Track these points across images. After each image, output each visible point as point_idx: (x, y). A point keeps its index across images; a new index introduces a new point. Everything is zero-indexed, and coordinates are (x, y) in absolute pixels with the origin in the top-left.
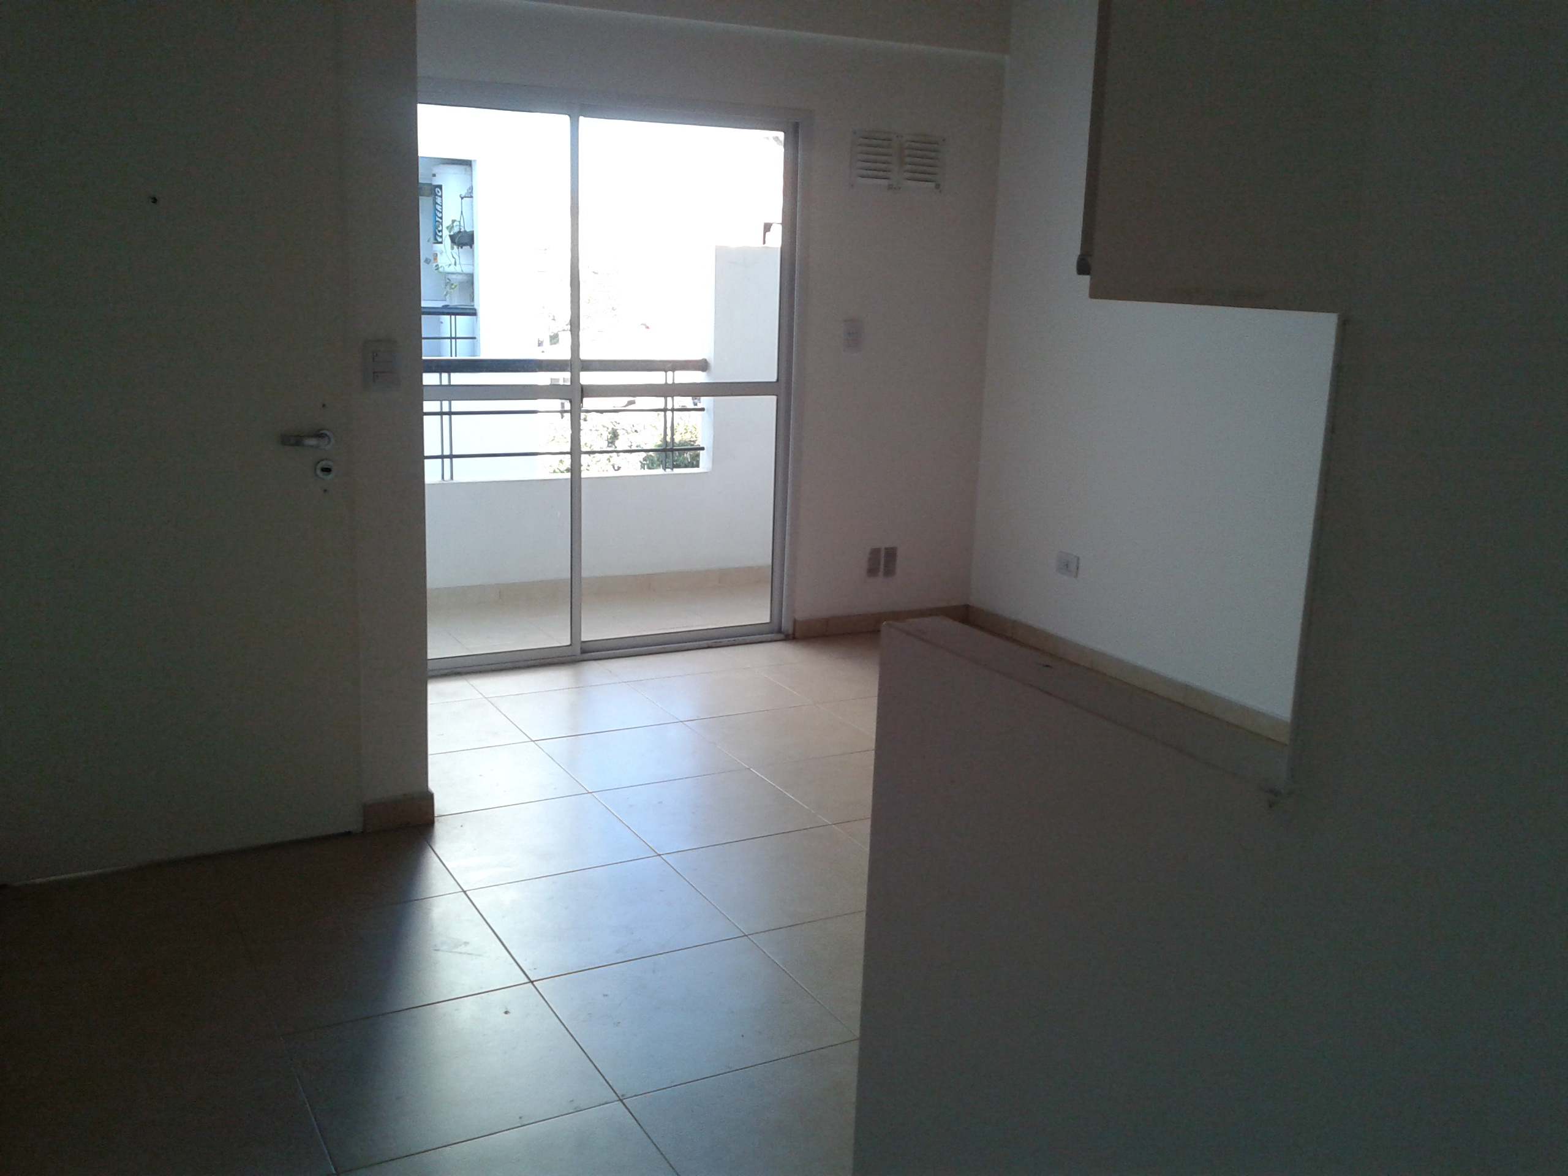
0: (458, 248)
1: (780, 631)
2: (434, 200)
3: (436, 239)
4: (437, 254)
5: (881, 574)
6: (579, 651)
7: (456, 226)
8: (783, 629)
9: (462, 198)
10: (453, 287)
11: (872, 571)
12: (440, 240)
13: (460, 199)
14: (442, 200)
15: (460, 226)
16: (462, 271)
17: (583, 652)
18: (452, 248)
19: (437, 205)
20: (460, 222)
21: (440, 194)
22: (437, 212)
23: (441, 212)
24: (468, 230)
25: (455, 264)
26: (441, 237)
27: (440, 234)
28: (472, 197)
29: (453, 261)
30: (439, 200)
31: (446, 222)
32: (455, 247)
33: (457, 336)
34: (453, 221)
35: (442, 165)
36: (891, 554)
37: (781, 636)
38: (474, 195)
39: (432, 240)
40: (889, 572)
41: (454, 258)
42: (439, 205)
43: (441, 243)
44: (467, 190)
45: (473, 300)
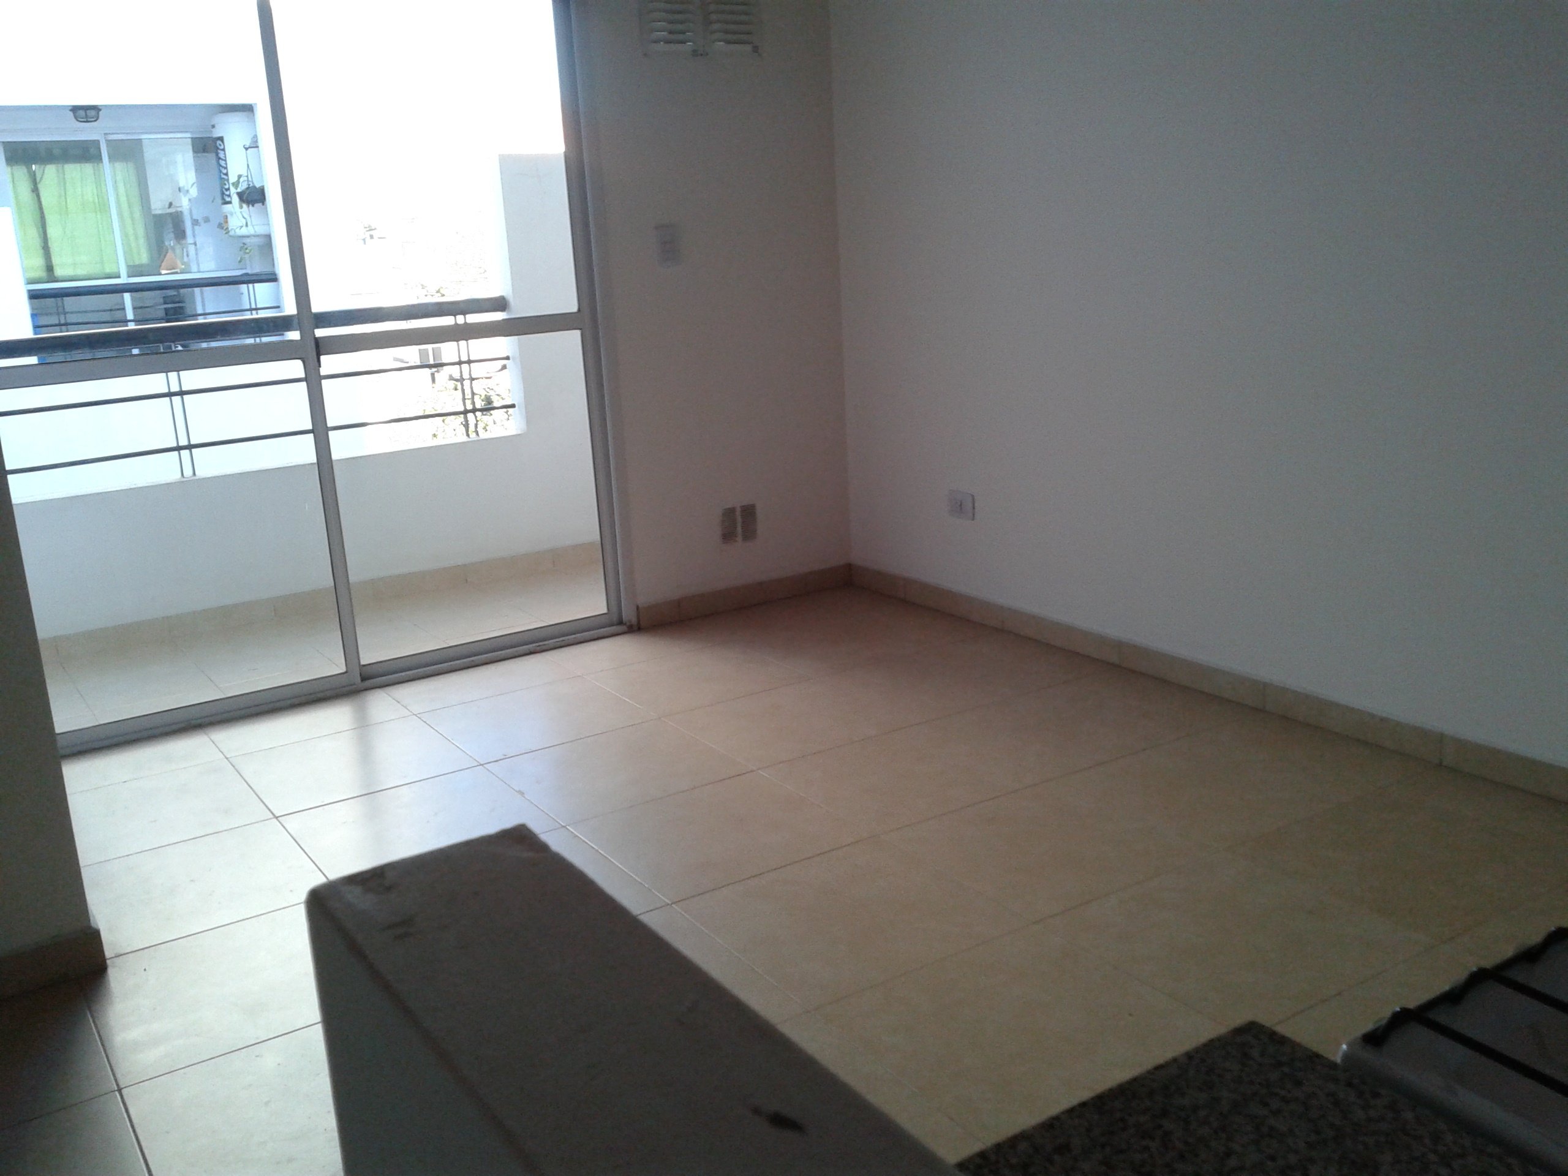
0: (248, 207)
1: (621, 622)
2: (217, 154)
3: (223, 199)
4: (227, 216)
5: (739, 538)
6: (359, 679)
7: (244, 181)
8: (624, 620)
9: (247, 149)
10: (247, 251)
11: (728, 536)
12: (228, 199)
13: (244, 150)
14: (225, 154)
15: (248, 180)
16: (255, 232)
17: (364, 679)
18: (241, 207)
19: (220, 160)
20: (247, 176)
21: (222, 147)
22: (221, 168)
23: (226, 168)
24: (258, 185)
25: (247, 225)
26: (229, 196)
27: (228, 193)
28: (257, 147)
29: (244, 222)
30: (221, 155)
31: (233, 178)
32: (245, 206)
33: (259, 306)
34: (240, 177)
35: (220, 114)
36: (749, 512)
37: (623, 628)
38: (260, 144)
39: (220, 201)
40: (749, 534)
41: (244, 218)
42: (223, 160)
43: (230, 203)
44: (252, 139)
45: (273, 265)
